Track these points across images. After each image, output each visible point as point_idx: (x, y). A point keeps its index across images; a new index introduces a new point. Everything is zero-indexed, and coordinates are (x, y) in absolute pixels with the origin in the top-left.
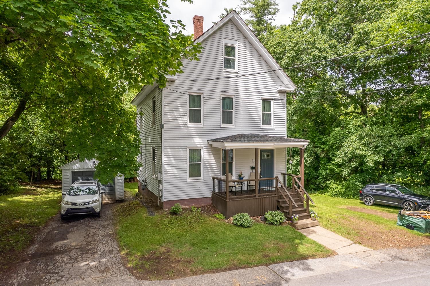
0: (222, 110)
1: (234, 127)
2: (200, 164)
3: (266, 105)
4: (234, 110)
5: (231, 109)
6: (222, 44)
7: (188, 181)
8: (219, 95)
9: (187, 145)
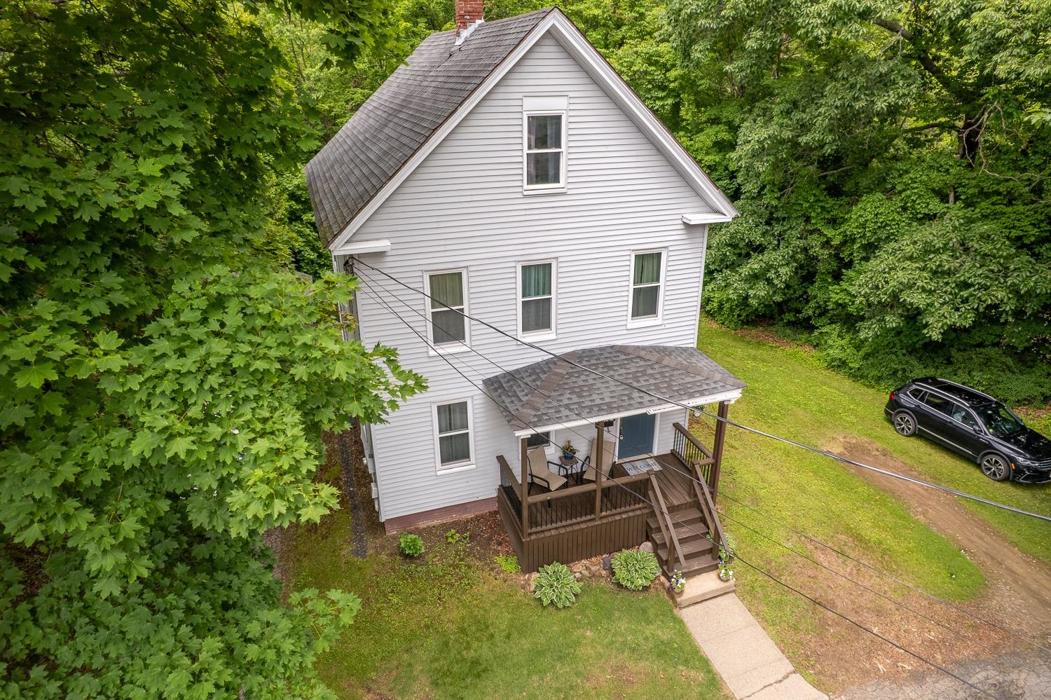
0: (520, 299)
1: (554, 337)
2: (467, 434)
3: (648, 266)
4: (553, 296)
5: (547, 291)
6: (519, 116)
7: (439, 473)
8: (513, 264)
9: (432, 399)
